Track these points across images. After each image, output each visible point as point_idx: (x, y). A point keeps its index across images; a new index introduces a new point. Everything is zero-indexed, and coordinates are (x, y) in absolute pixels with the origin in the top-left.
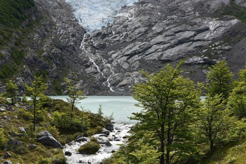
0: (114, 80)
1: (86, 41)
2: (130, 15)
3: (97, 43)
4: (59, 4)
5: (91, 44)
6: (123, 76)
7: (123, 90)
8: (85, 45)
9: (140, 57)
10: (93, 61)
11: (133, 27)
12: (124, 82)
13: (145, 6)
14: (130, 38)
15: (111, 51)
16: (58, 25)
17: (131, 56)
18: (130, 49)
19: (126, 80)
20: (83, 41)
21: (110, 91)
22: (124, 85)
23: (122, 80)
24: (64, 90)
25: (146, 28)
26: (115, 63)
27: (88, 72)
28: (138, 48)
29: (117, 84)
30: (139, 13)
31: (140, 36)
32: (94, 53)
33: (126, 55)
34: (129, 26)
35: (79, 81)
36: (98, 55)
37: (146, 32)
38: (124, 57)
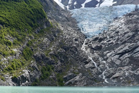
0: (108, 73)
1: (86, 44)
2: (120, 24)
3: (95, 45)
4: (66, 18)
5: (90, 46)
6: (116, 70)
7: (116, 81)
8: (85, 47)
9: (130, 55)
10: (91, 59)
11: (123, 33)
12: (117, 75)
13: (132, 17)
14: (121, 41)
15: (106, 51)
16: (64, 32)
17: (122, 54)
18: (122, 49)
19: (118, 73)
20: (84, 44)
21: (105, 82)
22: (117, 77)
23: (115, 73)
24: (66, 82)
25: (134, 33)
26: (109, 60)
27: (87, 67)
28: (128, 48)
29: (111, 77)
30: (128, 22)
31: (129, 39)
32: (93, 53)
33: (118, 54)
34: (120, 32)
35: (78, 74)
36: (96, 55)
37: (133, 36)
38: (116, 56)
